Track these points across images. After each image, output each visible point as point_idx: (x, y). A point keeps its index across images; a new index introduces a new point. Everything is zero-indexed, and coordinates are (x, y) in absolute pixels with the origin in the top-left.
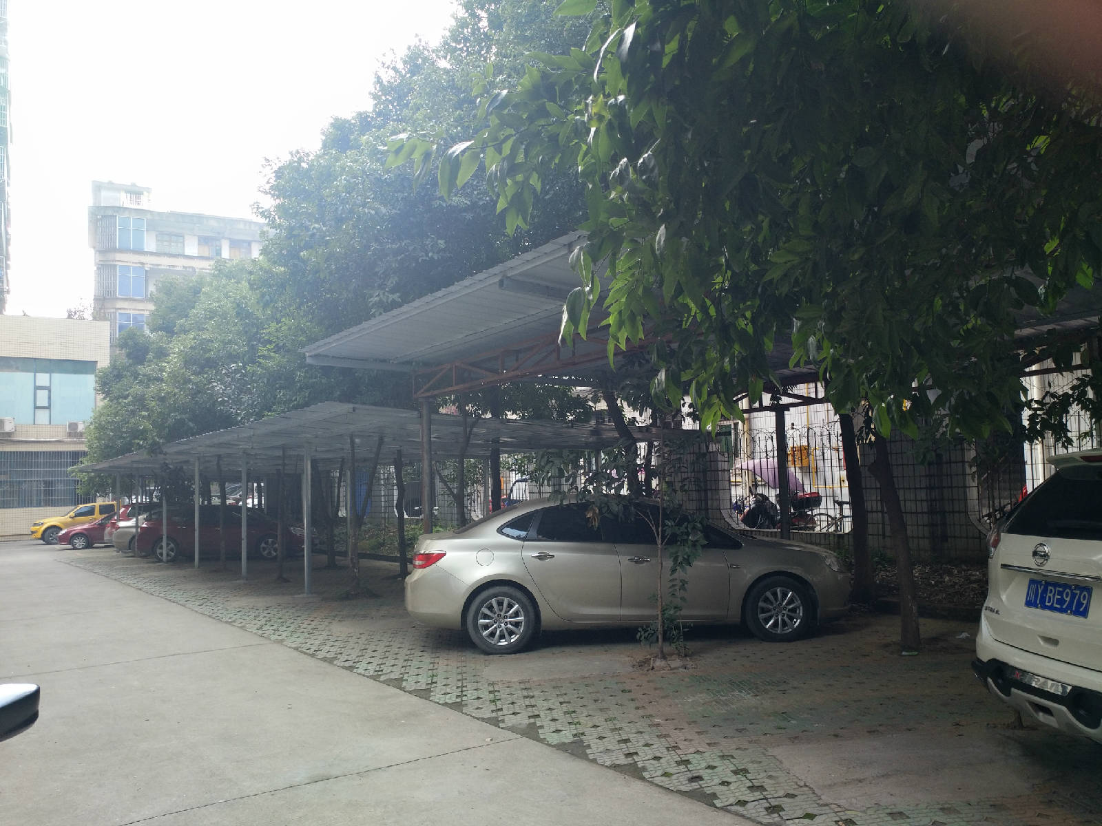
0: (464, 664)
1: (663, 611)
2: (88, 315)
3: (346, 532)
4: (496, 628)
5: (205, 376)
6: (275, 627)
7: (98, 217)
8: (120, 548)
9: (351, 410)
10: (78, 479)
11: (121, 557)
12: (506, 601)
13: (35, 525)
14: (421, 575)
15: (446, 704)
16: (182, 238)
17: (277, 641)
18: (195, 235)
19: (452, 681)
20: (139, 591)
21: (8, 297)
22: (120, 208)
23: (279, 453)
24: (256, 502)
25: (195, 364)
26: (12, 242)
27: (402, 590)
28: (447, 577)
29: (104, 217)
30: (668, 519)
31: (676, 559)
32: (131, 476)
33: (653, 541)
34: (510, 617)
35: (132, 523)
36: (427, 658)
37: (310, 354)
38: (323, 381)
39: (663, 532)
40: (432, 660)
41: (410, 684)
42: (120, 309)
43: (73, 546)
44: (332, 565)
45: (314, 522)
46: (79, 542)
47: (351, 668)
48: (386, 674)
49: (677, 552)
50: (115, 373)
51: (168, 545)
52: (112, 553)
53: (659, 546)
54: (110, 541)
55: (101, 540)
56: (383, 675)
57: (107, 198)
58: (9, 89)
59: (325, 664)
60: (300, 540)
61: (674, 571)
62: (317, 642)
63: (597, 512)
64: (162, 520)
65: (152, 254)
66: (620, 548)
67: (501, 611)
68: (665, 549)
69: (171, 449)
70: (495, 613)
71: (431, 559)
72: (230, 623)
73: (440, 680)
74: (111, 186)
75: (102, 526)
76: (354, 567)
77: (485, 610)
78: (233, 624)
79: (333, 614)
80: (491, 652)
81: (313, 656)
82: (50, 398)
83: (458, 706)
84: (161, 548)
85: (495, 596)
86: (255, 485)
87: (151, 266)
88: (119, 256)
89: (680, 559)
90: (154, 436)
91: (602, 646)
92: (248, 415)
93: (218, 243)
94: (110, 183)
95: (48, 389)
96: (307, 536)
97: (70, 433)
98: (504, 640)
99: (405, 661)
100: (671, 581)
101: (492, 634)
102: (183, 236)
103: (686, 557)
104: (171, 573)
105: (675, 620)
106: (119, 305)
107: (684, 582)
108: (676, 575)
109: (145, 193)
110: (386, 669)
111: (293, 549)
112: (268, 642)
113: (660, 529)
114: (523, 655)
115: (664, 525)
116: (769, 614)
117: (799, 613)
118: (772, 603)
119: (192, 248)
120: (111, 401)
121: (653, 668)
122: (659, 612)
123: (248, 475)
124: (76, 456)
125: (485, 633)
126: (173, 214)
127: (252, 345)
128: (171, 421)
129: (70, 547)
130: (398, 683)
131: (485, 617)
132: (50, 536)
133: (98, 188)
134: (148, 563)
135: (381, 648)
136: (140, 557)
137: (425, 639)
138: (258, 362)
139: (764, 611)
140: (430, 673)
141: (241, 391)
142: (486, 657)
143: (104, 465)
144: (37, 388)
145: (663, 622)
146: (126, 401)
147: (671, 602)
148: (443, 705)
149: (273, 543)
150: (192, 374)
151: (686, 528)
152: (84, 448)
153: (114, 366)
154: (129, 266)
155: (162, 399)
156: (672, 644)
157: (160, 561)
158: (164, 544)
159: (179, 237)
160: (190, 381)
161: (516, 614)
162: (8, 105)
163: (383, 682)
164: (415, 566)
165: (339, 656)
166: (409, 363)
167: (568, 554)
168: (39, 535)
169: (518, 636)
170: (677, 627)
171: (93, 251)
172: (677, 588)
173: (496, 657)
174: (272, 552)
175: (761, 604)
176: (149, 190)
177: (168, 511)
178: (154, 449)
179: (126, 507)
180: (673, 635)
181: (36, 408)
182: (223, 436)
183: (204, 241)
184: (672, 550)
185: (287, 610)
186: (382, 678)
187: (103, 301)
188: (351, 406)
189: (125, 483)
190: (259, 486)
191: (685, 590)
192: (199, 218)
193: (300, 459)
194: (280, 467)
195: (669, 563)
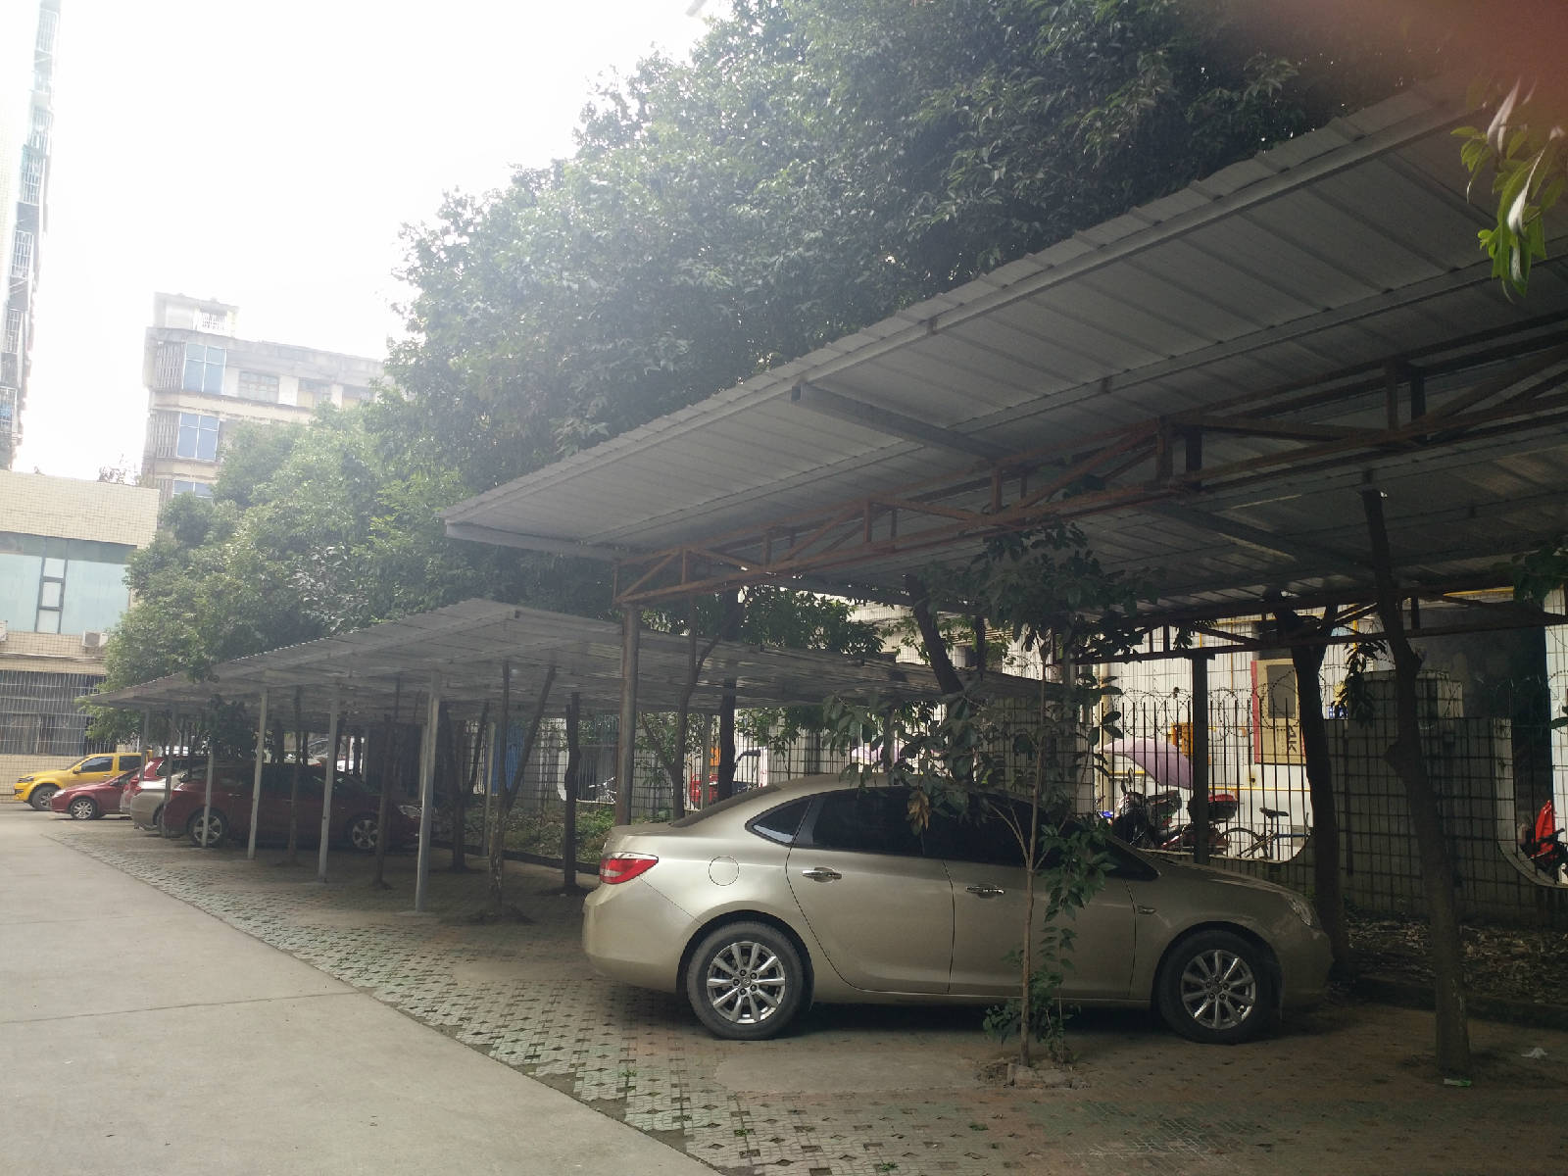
0: (680, 1055)
1: (1031, 983)
2: (129, 480)
3: (483, 818)
4: (736, 996)
5: (286, 563)
6: (362, 965)
7: (159, 343)
8: (140, 821)
9: (512, 616)
10: (90, 715)
11: (141, 836)
12: (756, 948)
13: (20, 781)
14: (615, 894)
15: (652, 1133)
16: (275, 380)
17: (363, 990)
18: (295, 377)
19: (664, 1086)
20: (155, 890)
21: (18, 450)
22: (192, 332)
23: (390, 688)
24: (351, 767)
25: (274, 545)
26: (33, 371)
27: (580, 916)
28: (659, 900)
29: (167, 343)
30: (1048, 824)
31: (1055, 895)
32: (167, 714)
33: (1018, 861)
34: (761, 977)
35: (160, 784)
36: (616, 1040)
37: (453, 522)
38: (469, 574)
39: (1039, 846)
40: (625, 1045)
41: (588, 1089)
42: (179, 475)
43: (73, 815)
44: (458, 867)
45: (436, 799)
46: (82, 809)
47: (484, 1049)
48: (547, 1064)
49: (1059, 882)
50: (158, 558)
51: (211, 821)
52: (128, 828)
53: (1030, 870)
54: (127, 811)
55: (115, 808)
56: (539, 1065)
57: (175, 317)
58: (48, 153)
59: (440, 1038)
60: (414, 826)
61: (1051, 913)
62: (429, 996)
63: (927, 804)
64: (205, 782)
65: (231, 399)
66: (954, 868)
67: (746, 964)
68: (1039, 875)
69: (225, 672)
70: (736, 968)
71: (632, 869)
72: (290, 953)
73: (641, 1084)
74: (182, 301)
75: (118, 787)
76: (495, 871)
77: (718, 961)
78: (295, 954)
79: (459, 947)
80: (724, 1034)
81: (420, 1020)
82: (62, 596)
83: (675, 1139)
84: (201, 824)
85: (738, 938)
86: (352, 740)
87: (228, 417)
88: (184, 401)
89: (1064, 894)
90: (200, 651)
91: (913, 1034)
92: (346, 626)
93: (326, 390)
94: (181, 296)
95: (62, 582)
96: (425, 819)
97: (87, 648)
98: (748, 1016)
99: (579, 1041)
100: (1046, 930)
101: (729, 1005)
102: (278, 378)
103: (1074, 890)
104: (210, 864)
105: (1049, 998)
106: (178, 469)
107: (1068, 936)
108: (1053, 922)
109: (229, 314)
110: (546, 1054)
111: (401, 838)
112: (347, 989)
113: (1032, 841)
114: (780, 1043)
115: (1040, 833)
116: (1198, 994)
117: (1250, 995)
118: (1204, 976)
119: (289, 395)
120: (147, 599)
121: (1013, 1083)
122: (1024, 985)
123: (341, 724)
124: (91, 680)
125: (718, 1001)
126: (265, 345)
127: (362, 516)
128: (228, 628)
129: (69, 816)
130: (565, 1083)
131: (720, 973)
132: (41, 798)
133: (162, 302)
134: (177, 846)
135: (536, 1015)
136: (169, 837)
137: (610, 1003)
138: (367, 541)
139: (1191, 988)
140: (623, 1068)
141: (339, 589)
142: (718, 1043)
143: (129, 694)
144: (44, 580)
145: (1031, 1002)
146: (168, 600)
147: (1045, 967)
148: (647, 1133)
149: (372, 827)
150: (268, 559)
151: (1079, 839)
152: (102, 670)
153: (155, 548)
154: (197, 415)
155: (218, 595)
156: (1042, 1040)
157: (198, 844)
158: (205, 819)
159: (272, 379)
160: (263, 569)
161: (772, 972)
162: (43, 176)
163: (542, 1080)
164: (603, 879)
165: (465, 1025)
166: (609, 545)
167: (861, 873)
168: (26, 795)
169: (773, 1010)
170: (1053, 1011)
171: (146, 392)
172: (1056, 943)
173: (735, 1044)
174: (369, 840)
175: (1187, 976)
176: (234, 310)
177: (214, 770)
178: (200, 670)
179: (157, 760)
180: (1047, 1024)
181: (40, 608)
182: (307, 654)
183: (307, 385)
184: (1050, 876)
185: (384, 936)
186: (540, 1072)
187: (157, 461)
188: (513, 609)
189: (158, 724)
190: (357, 743)
191: (1070, 946)
192: (303, 354)
193: (422, 699)
194: (391, 713)
195: (1045, 898)
